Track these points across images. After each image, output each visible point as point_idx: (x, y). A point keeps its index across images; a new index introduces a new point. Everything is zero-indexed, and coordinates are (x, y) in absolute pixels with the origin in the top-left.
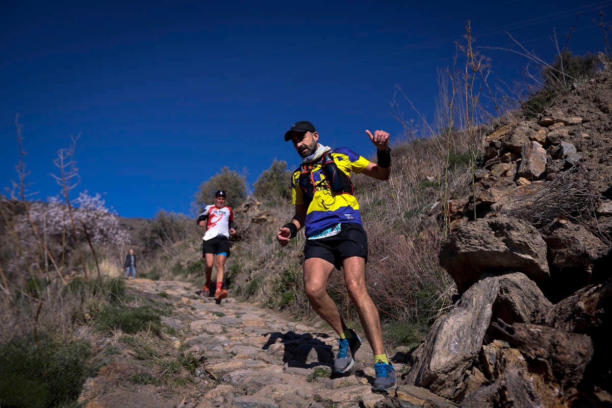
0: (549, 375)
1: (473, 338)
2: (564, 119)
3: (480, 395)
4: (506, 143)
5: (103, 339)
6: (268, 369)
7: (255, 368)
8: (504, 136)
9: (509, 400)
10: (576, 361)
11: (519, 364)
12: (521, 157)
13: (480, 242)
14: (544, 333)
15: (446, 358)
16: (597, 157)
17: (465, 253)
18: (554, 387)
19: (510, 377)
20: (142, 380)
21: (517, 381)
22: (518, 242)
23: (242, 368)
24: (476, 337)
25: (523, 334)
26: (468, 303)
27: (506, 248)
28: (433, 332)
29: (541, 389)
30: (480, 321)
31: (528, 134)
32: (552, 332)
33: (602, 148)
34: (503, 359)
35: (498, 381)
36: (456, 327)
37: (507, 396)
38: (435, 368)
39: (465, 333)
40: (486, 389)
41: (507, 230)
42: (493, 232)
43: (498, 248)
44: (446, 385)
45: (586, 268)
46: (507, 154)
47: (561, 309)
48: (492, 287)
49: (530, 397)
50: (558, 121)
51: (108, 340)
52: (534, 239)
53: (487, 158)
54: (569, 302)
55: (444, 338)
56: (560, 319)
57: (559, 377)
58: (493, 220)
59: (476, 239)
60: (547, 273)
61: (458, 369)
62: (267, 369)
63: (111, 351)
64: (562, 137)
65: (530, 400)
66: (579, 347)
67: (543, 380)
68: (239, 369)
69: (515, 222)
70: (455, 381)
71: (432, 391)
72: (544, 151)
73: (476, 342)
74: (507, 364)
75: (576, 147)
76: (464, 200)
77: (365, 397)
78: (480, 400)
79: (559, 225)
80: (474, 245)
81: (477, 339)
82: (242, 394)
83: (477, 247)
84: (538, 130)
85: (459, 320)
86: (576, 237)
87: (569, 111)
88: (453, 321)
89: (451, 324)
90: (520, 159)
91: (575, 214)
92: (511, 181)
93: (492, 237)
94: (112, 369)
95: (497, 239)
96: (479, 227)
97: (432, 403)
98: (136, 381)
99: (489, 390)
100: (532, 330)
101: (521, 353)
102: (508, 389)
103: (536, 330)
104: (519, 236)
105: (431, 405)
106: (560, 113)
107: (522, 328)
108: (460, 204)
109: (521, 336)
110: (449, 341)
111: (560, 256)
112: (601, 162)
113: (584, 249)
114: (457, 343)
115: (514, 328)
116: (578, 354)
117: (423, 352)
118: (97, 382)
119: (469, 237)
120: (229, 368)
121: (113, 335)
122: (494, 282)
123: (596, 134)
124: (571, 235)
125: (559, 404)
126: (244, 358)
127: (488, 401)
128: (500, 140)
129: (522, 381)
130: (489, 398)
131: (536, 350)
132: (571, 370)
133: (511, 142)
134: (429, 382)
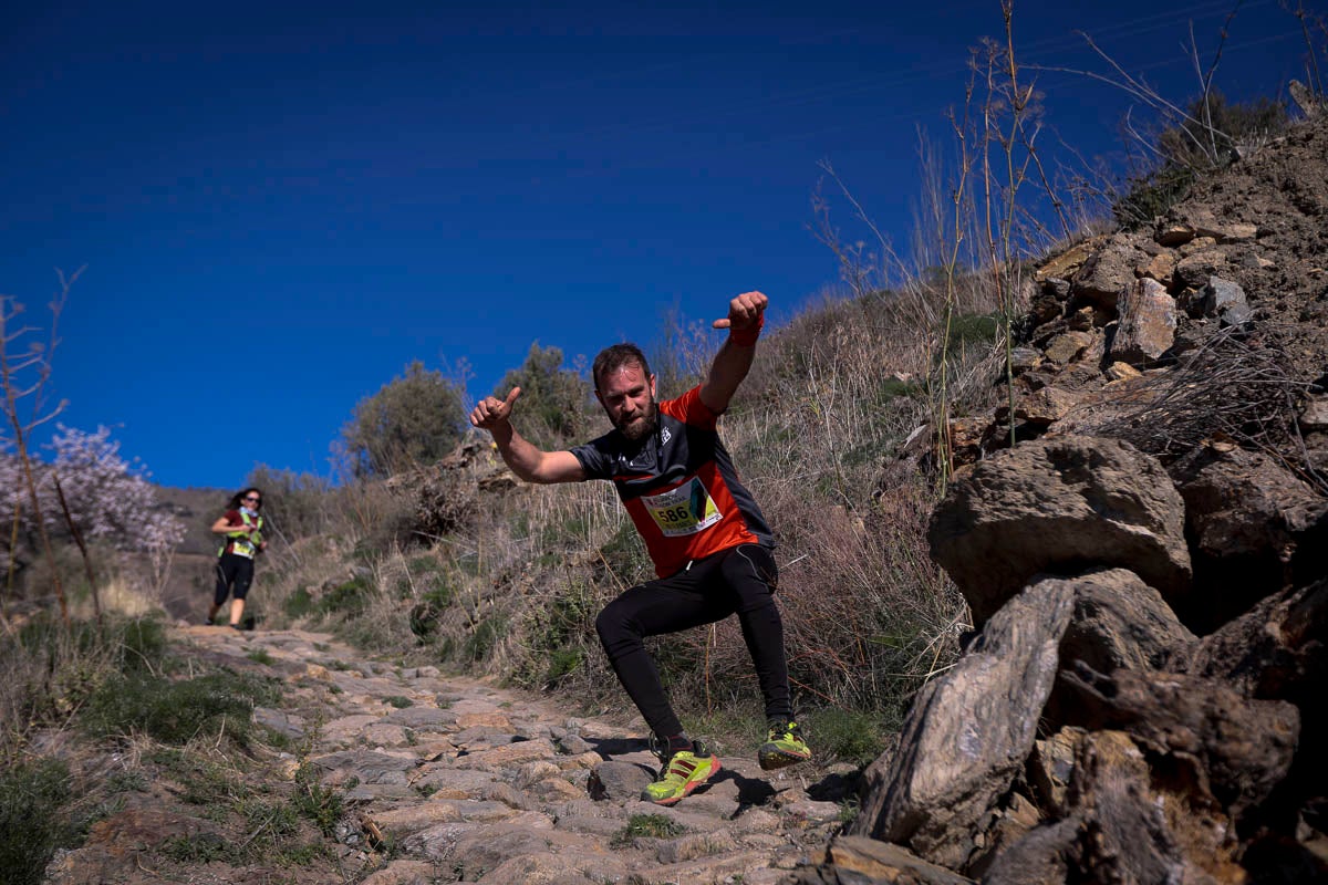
0: (1200, 792)
1: (1012, 721)
2: (1215, 228)
3: (1034, 848)
4: (1081, 283)
5: (102, 757)
6: (516, 820)
7: (483, 820)
8: (1077, 269)
9: (1106, 853)
10: (1264, 759)
11: (1128, 768)
12: (1115, 315)
13: (1027, 497)
14: (1188, 690)
15: (949, 770)
16: (1296, 310)
17: (991, 525)
18: (1212, 820)
19: (1108, 799)
20: (200, 852)
21: (1124, 809)
22: (1118, 495)
23: (452, 819)
24: (1022, 718)
25: (1136, 694)
26: (1001, 641)
27: (1090, 508)
28: (917, 710)
29: (1182, 827)
30: (1030, 680)
31: (1133, 263)
32: (1206, 687)
33: (1304, 290)
34: (1089, 759)
35: (1078, 812)
36: (974, 695)
37: (1101, 846)
38: (923, 795)
39: (994, 711)
40: (1050, 834)
41: (1091, 468)
42: (1058, 473)
43: (1070, 510)
44: (948, 837)
45: (1279, 553)
46: (1083, 311)
47: (1223, 644)
48: (1057, 601)
49: (1155, 846)
50: (1201, 233)
51: (115, 758)
52: (1154, 487)
53: (1036, 320)
54: (1244, 627)
55: (944, 723)
56: (1221, 669)
57: (1225, 795)
58: (1058, 444)
59: (1018, 489)
60: (1185, 569)
61: (977, 795)
62: (512, 821)
63: (120, 784)
64: (1211, 271)
65: (1155, 852)
66: (1271, 725)
67: (1187, 805)
68: (443, 821)
69: (1111, 445)
70: (971, 826)
71: (915, 852)
72: (1170, 301)
73: (1022, 731)
74: (1100, 768)
75: (1245, 290)
76: (984, 419)
77: (753, 876)
78: (1035, 858)
79: (1214, 456)
80: (1012, 504)
81: (1023, 723)
82: (451, 881)
83: (1019, 509)
84: (1154, 255)
85: (980, 679)
86: (1253, 482)
87: (1227, 211)
88: (964, 684)
89: (960, 690)
90: (1114, 322)
91: (1252, 429)
92: (1094, 370)
93: (1055, 486)
94: (121, 825)
95: (1067, 488)
96: (1022, 462)
97: (917, 876)
98: (183, 855)
99: (1055, 835)
100: (1160, 684)
101: (1134, 741)
102: (1103, 829)
103: (1169, 684)
104: (1119, 479)
105: (917, 880)
106: (1207, 214)
107: (1136, 681)
108: (974, 427)
109: (1134, 699)
110: (955, 730)
111: (1215, 528)
112: (1304, 318)
113: (1272, 509)
114: (974, 735)
115: (1116, 682)
116: (1268, 742)
117: (893, 760)
118: (83, 859)
119: (1001, 487)
120: (421, 820)
121: (127, 747)
122: (1062, 589)
123: (1289, 259)
124: (1242, 477)
125: (1225, 862)
126: (459, 796)
127: (1053, 861)
128: (1068, 279)
129: (1139, 808)
130: (1057, 854)
131: (1169, 731)
132: (1254, 781)
133: (1092, 281)
134: (909, 829)
